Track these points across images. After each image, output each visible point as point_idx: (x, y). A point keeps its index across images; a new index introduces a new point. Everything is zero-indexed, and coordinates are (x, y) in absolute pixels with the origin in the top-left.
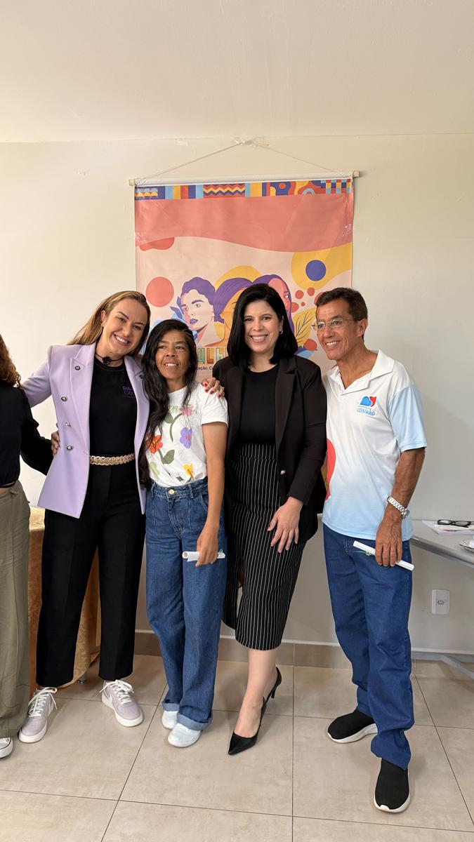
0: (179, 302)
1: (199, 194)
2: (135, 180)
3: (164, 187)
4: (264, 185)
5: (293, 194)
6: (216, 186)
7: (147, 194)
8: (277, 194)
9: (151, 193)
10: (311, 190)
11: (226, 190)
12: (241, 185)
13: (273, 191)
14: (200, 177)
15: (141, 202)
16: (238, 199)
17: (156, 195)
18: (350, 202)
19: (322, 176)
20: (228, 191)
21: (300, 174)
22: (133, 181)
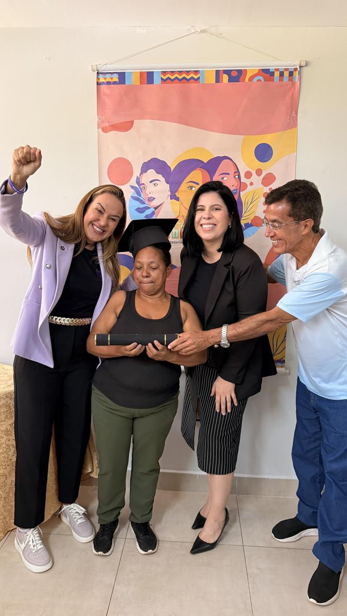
0: (138, 182)
1: (157, 79)
2: (97, 65)
3: (124, 73)
4: (218, 72)
5: (244, 81)
6: (172, 73)
7: (108, 80)
8: (229, 82)
9: (112, 78)
10: (261, 78)
11: (182, 77)
12: (196, 72)
13: (225, 78)
14: (158, 64)
15: (103, 87)
16: (193, 85)
17: (117, 80)
18: (296, 90)
19: (271, 64)
20: (184, 78)
21: (251, 62)
22: (95, 68)
